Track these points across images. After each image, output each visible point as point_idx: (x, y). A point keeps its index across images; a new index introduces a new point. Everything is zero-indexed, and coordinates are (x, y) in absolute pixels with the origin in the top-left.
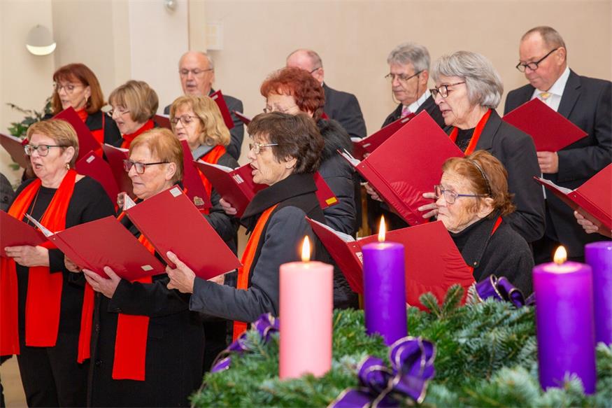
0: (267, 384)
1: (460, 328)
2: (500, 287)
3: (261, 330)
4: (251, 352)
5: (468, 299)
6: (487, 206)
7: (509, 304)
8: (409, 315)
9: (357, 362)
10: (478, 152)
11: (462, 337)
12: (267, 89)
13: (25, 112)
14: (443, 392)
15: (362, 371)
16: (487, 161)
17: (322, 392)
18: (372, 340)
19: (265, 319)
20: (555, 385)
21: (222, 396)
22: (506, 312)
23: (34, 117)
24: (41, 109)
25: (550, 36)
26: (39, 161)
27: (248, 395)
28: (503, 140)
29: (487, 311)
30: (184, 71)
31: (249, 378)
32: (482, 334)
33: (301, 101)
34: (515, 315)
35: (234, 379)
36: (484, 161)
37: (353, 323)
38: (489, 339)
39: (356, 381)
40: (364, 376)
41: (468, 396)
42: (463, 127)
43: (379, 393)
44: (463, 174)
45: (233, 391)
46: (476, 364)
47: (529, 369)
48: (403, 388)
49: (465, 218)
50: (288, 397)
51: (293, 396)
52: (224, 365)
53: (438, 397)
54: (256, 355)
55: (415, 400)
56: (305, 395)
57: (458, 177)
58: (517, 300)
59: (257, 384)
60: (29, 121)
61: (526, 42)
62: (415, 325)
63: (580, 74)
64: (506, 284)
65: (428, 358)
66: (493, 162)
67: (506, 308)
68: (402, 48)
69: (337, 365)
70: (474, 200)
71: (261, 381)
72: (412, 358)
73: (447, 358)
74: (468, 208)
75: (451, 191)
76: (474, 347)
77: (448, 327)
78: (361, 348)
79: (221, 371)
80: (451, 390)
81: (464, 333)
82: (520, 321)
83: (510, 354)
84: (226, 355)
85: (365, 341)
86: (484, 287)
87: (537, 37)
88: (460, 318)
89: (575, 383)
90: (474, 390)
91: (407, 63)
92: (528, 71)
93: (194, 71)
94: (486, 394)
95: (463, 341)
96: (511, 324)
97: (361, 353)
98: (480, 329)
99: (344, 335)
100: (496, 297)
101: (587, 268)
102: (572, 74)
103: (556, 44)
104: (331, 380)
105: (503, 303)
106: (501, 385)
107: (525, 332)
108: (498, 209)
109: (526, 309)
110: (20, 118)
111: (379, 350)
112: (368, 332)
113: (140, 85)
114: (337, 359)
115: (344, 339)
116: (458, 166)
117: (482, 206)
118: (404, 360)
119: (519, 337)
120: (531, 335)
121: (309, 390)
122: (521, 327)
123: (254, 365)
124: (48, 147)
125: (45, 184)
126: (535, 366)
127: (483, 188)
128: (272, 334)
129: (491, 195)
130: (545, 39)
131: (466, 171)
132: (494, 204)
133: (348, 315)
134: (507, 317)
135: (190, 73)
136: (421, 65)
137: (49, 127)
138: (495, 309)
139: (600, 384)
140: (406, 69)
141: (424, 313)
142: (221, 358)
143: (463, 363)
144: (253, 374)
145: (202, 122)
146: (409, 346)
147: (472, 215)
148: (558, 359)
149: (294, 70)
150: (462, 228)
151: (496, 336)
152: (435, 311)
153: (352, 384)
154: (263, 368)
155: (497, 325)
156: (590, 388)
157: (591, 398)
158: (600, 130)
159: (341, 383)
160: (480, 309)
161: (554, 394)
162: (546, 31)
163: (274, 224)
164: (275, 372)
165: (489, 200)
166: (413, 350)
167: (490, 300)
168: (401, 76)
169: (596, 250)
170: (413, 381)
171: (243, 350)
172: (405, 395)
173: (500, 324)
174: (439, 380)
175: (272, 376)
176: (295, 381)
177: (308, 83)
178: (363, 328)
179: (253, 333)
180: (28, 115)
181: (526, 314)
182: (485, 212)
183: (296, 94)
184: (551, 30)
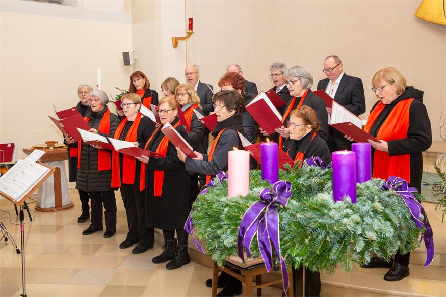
0: (223, 199)
1: (300, 177)
2: (317, 161)
3: (220, 178)
4: (216, 186)
5: (303, 166)
6: (309, 128)
7: (320, 168)
8: (279, 172)
9: (259, 190)
10: (303, 107)
11: (301, 181)
12: (221, 84)
13: (121, 90)
14: (295, 202)
15: (262, 194)
16: (308, 110)
17: (246, 202)
18: (265, 182)
19: (221, 173)
20: (340, 200)
21: (205, 204)
22: (319, 171)
23: (125, 92)
24: (128, 90)
25: (337, 59)
26: (126, 110)
27: (216, 203)
28: (312, 102)
29: (311, 170)
30: (187, 74)
31: (215, 197)
32: (309, 180)
33: (235, 86)
34: (323, 172)
35: (210, 197)
36: (306, 110)
37: (257, 175)
38: (312, 182)
39: (260, 198)
40: (263, 196)
41: (305, 204)
42: (298, 97)
43: (269, 203)
44: (298, 116)
45: (209, 202)
46: (306, 192)
47: (329, 193)
48: (279, 201)
49: (301, 134)
50: (232, 204)
51: (234, 204)
52: (205, 191)
53: (293, 205)
54: (218, 188)
55: (284, 206)
56: (238, 203)
57: (296, 118)
58: (324, 166)
59: (219, 199)
60: (123, 94)
61: (327, 61)
62: (282, 176)
63: (347, 75)
64: (319, 160)
65: (289, 189)
66: (310, 110)
67: (319, 169)
68: (275, 64)
69: (251, 192)
70: (303, 126)
71: (221, 198)
72: (283, 189)
73: (295, 189)
74: (301, 130)
75: (294, 124)
76: (306, 185)
77: (295, 177)
78: (260, 185)
79: (204, 194)
80: (298, 202)
81: (302, 179)
82: (324, 174)
83: (321, 188)
84: (206, 188)
85: (262, 182)
86: (310, 161)
87: (332, 59)
88: (300, 173)
89: (348, 199)
90: (308, 202)
91: (278, 69)
92: (328, 72)
93: (190, 74)
94: (312, 203)
95: (301, 182)
96: (321, 176)
97: (260, 187)
98: (308, 178)
99: (253, 180)
100: (315, 165)
101: (353, 153)
102: (344, 74)
103: (339, 63)
104: (248, 198)
105: (318, 167)
106: (318, 200)
107: (326, 179)
108: (314, 129)
109: (327, 170)
110: (119, 93)
111: (267, 186)
112: (263, 179)
113: (173, 79)
114: (251, 190)
115: (253, 181)
116: (296, 113)
117: (307, 129)
118: (279, 190)
119: (324, 181)
120: (329, 180)
121: (240, 202)
122: (325, 177)
123: (217, 192)
124: (130, 104)
125: (129, 119)
126: (332, 192)
127: (307, 121)
128: (224, 179)
129: (310, 124)
130: (336, 60)
131: (299, 115)
132: (312, 127)
133: (255, 172)
134: (320, 173)
135: (189, 75)
136: (283, 70)
137: (130, 96)
138: (314, 169)
139: (358, 199)
140: (278, 72)
141: (285, 171)
142: (203, 188)
143: (301, 191)
144: (217, 195)
145: (190, 95)
146: (281, 184)
147: (303, 133)
148: (341, 189)
149: (230, 74)
150: (300, 138)
151: (315, 180)
152: (290, 170)
153: (258, 199)
154: (221, 193)
155: (315, 176)
156: (354, 201)
157: (354, 205)
158: (354, 97)
159: (254, 199)
160: (308, 170)
161: (339, 203)
162: (335, 57)
163: (223, 136)
164: (226, 194)
165: (310, 126)
166: (283, 186)
167: (312, 166)
168: (276, 74)
169: (355, 146)
170: (283, 198)
171: (212, 185)
172: (280, 203)
173: (317, 175)
174: (292, 198)
175: (225, 196)
176: (234, 198)
177: (237, 78)
178: (261, 177)
179: (217, 179)
180: (123, 92)
181: (327, 172)
182: (309, 131)
183: (232, 84)
184: (337, 57)
